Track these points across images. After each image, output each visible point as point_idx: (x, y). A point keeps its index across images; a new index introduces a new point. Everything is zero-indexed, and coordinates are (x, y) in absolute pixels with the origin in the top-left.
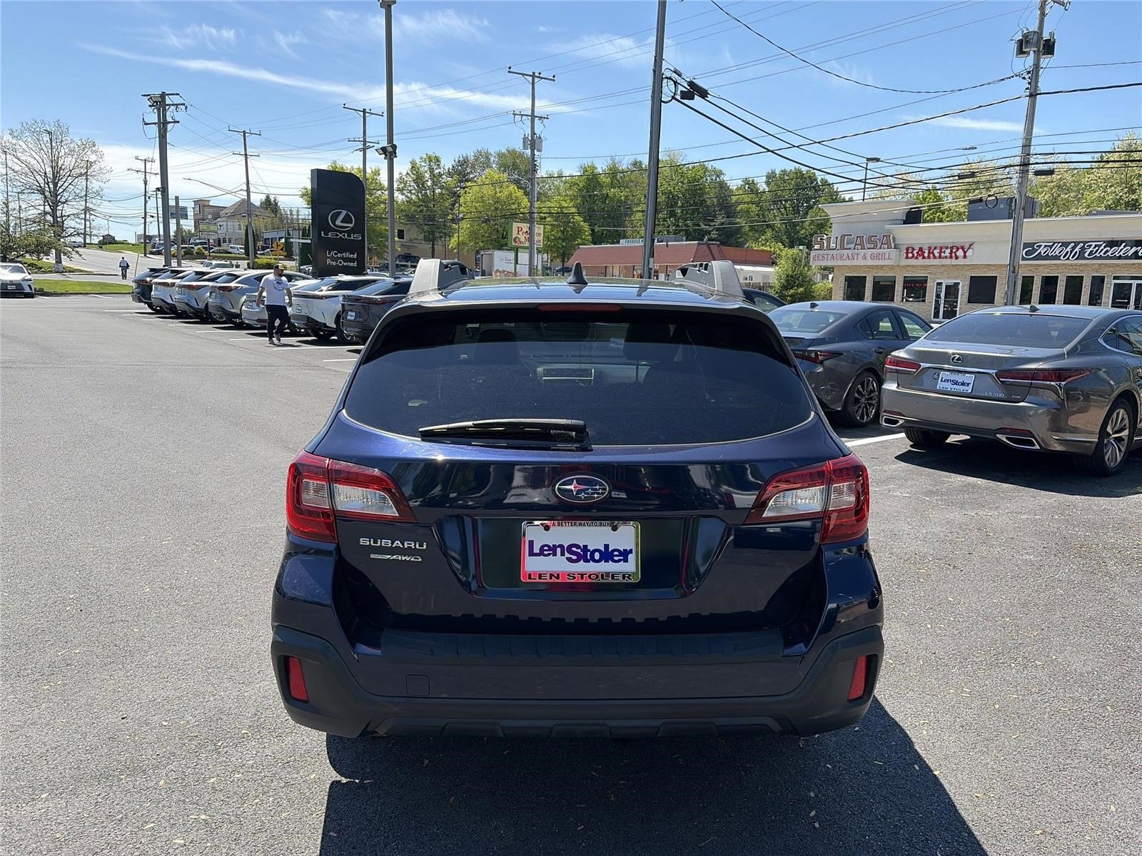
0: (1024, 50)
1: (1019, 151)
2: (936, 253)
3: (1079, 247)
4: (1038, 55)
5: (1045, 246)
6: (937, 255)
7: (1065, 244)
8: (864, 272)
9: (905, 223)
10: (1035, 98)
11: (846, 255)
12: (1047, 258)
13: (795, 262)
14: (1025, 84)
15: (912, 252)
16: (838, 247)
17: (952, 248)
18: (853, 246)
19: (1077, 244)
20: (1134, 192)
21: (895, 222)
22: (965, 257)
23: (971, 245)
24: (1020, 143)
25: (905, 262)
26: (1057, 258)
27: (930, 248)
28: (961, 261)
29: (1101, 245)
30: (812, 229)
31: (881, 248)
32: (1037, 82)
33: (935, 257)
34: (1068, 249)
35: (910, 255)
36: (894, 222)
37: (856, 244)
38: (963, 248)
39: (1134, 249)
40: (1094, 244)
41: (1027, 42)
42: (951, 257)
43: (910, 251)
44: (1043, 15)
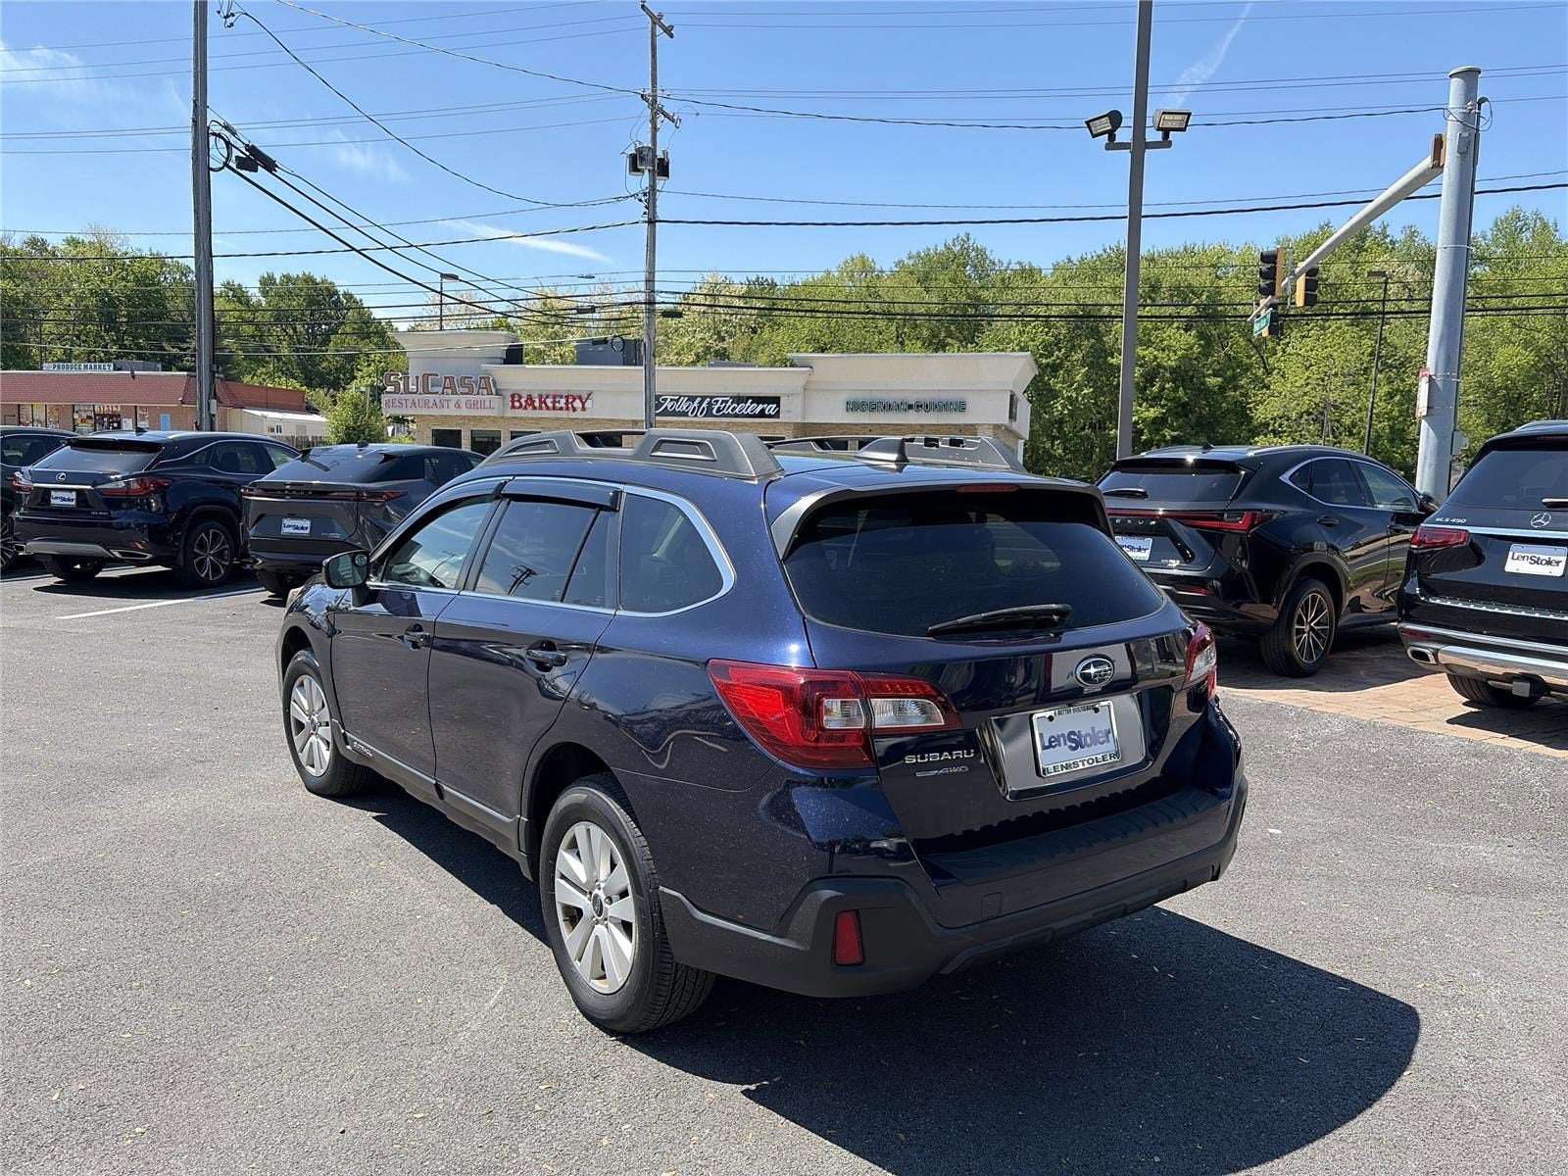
0: (639, 167)
1: (642, 286)
2: (549, 402)
3: (706, 402)
4: (654, 175)
5: (671, 400)
6: (550, 405)
7: (692, 399)
8: (459, 425)
9: (506, 362)
10: (655, 226)
11: (432, 401)
12: (674, 413)
13: (356, 408)
14: (642, 207)
15: (519, 401)
16: (420, 390)
17: (567, 397)
18: (440, 389)
19: (703, 398)
20: (723, 339)
21: (494, 360)
22: (584, 409)
23: (589, 395)
24: (643, 276)
25: (510, 413)
26: (685, 414)
27: (540, 396)
28: (579, 414)
29: (727, 402)
30: (337, 362)
31: (478, 394)
32: (655, 207)
33: (548, 408)
34: (696, 404)
35: (517, 404)
36: (492, 360)
37: (445, 388)
38: (580, 398)
39: (761, 407)
40: (720, 399)
41: (642, 159)
42: (567, 409)
43: (516, 399)
44: (655, 129)
